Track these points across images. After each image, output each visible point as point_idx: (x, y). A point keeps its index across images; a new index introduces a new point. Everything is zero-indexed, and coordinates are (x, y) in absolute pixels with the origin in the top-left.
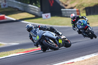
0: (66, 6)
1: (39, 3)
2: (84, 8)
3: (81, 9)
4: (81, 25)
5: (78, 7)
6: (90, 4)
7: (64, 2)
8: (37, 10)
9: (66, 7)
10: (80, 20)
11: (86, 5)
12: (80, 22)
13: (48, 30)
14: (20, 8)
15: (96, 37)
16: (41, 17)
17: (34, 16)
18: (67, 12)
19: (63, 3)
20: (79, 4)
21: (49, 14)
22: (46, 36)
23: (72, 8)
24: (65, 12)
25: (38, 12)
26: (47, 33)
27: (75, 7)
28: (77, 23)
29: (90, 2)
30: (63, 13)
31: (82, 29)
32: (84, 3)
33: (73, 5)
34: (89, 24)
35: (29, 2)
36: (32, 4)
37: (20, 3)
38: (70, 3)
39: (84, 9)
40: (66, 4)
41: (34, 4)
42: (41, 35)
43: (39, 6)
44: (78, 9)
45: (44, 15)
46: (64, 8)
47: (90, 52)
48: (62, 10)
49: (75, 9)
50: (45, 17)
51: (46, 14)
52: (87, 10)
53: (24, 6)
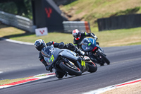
0: (70, 16)
1: (31, 13)
2: (96, 19)
3: (91, 22)
4: (88, 46)
5: (88, 19)
6: (104, 14)
7: (67, 12)
8: (29, 24)
9: (69, 19)
10: (87, 39)
11: (98, 16)
12: (86, 41)
13: (65, 47)
14: (4, 21)
15: (108, 63)
16: (34, 33)
17: (23, 32)
18: (72, 27)
19: (65, 13)
20: (89, 14)
21: (45, 29)
22: (64, 57)
23: (78, 20)
24: (68, 27)
25: (30, 26)
26: (65, 52)
27: (83, 18)
28: (82, 42)
29: (104, 11)
30: (65, 27)
31: (89, 52)
32: (95, 13)
33: (80, 16)
34: (98, 44)
35: (16, 12)
36: (21, 15)
37: (3, 13)
38: (76, 14)
39: (95, 22)
40: (69, 14)
41: (23, 14)
42: (56, 55)
43: (32, 18)
44: (87, 22)
45: (37, 31)
46: (67, 20)
47: (104, 84)
48: (64, 22)
49: (83, 22)
50: (40, 34)
51: (41, 29)
52: (100, 23)
53: (10, 18)
